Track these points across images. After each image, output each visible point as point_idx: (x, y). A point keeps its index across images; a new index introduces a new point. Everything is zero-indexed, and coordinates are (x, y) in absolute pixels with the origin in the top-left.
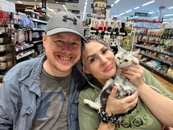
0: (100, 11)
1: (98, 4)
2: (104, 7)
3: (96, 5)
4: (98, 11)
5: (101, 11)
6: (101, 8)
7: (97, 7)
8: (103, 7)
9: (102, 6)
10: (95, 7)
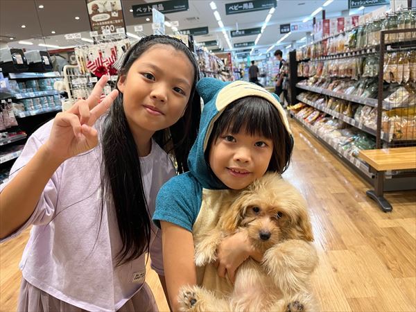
0: (108, 23)
1: (99, 6)
3: (96, 10)
4: (103, 23)
5: (111, 22)
6: (110, 13)
7: (99, 13)
8: (113, 11)
9: (110, 10)
10: (93, 14)
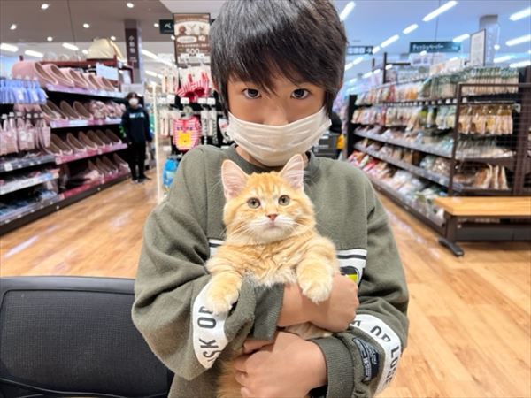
0: (194, 46)
1: (187, 28)
2: (204, 35)
3: (183, 31)
4: (189, 46)
5: (197, 46)
6: (197, 37)
7: (186, 35)
8: (201, 35)
9: (197, 33)
10: (180, 35)
